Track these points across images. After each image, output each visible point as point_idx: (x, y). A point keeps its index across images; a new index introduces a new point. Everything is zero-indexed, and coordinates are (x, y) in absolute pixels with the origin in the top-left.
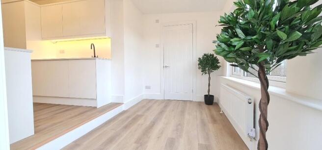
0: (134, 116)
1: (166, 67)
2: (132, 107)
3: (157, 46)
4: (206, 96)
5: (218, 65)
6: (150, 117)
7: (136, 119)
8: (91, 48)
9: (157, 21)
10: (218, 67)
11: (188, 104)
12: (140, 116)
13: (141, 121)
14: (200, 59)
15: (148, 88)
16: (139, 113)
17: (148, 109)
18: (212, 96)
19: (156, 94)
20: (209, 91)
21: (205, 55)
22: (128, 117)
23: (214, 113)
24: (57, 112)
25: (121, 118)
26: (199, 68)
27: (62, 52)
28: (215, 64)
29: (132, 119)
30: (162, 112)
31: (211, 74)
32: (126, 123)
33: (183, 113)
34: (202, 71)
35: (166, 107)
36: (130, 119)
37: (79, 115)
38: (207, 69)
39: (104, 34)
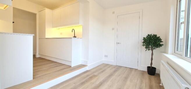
0: (91, 76)
1: (118, 43)
2: (94, 68)
3: (113, 29)
4: (148, 67)
5: (161, 43)
6: (102, 77)
7: (91, 78)
8: (72, 32)
9: (114, 13)
10: (161, 45)
11: (133, 72)
12: (95, 76)
13: (93, 81)
14: (144, 38)
15: (106, 56)
16: (95, 74)
17: (102, 72)
18: (155, 69)
19: (111, 61)
20: (151, 64)
21: (149, 35)
22: (88, 76)
23: (154, 84)
24: (52, 67)
25: (83, 76)
26: (143, 45)
27: (61, 34)
28: (158, 43)
29: (89, 78)
30: (111, 76)
31: (154, 51)
32: (84, 80)
33: (126, 78)
34: (146, 48)
35: (115, 71)
36: (88, 77)
37: (60, 70)
38: (150, 46)
39: (78, 23)
